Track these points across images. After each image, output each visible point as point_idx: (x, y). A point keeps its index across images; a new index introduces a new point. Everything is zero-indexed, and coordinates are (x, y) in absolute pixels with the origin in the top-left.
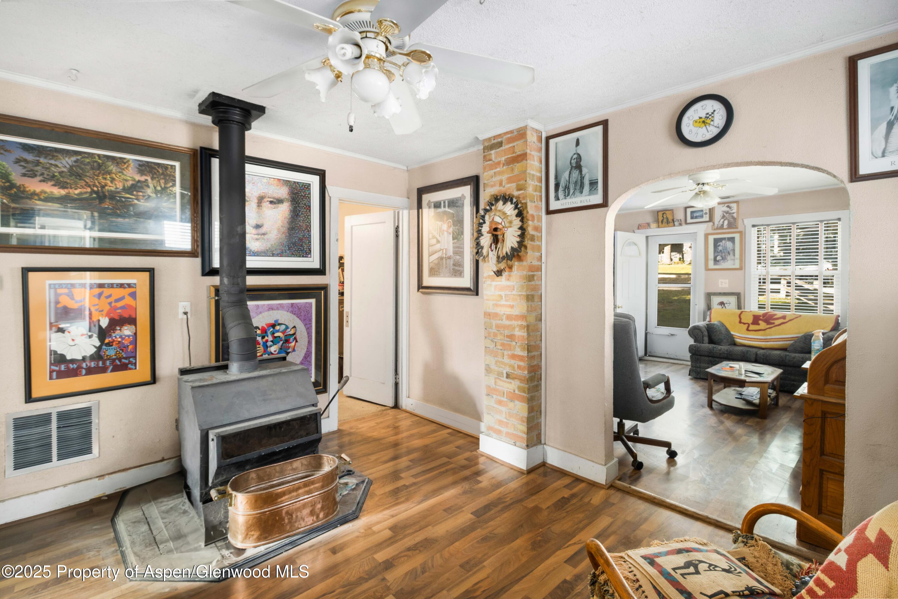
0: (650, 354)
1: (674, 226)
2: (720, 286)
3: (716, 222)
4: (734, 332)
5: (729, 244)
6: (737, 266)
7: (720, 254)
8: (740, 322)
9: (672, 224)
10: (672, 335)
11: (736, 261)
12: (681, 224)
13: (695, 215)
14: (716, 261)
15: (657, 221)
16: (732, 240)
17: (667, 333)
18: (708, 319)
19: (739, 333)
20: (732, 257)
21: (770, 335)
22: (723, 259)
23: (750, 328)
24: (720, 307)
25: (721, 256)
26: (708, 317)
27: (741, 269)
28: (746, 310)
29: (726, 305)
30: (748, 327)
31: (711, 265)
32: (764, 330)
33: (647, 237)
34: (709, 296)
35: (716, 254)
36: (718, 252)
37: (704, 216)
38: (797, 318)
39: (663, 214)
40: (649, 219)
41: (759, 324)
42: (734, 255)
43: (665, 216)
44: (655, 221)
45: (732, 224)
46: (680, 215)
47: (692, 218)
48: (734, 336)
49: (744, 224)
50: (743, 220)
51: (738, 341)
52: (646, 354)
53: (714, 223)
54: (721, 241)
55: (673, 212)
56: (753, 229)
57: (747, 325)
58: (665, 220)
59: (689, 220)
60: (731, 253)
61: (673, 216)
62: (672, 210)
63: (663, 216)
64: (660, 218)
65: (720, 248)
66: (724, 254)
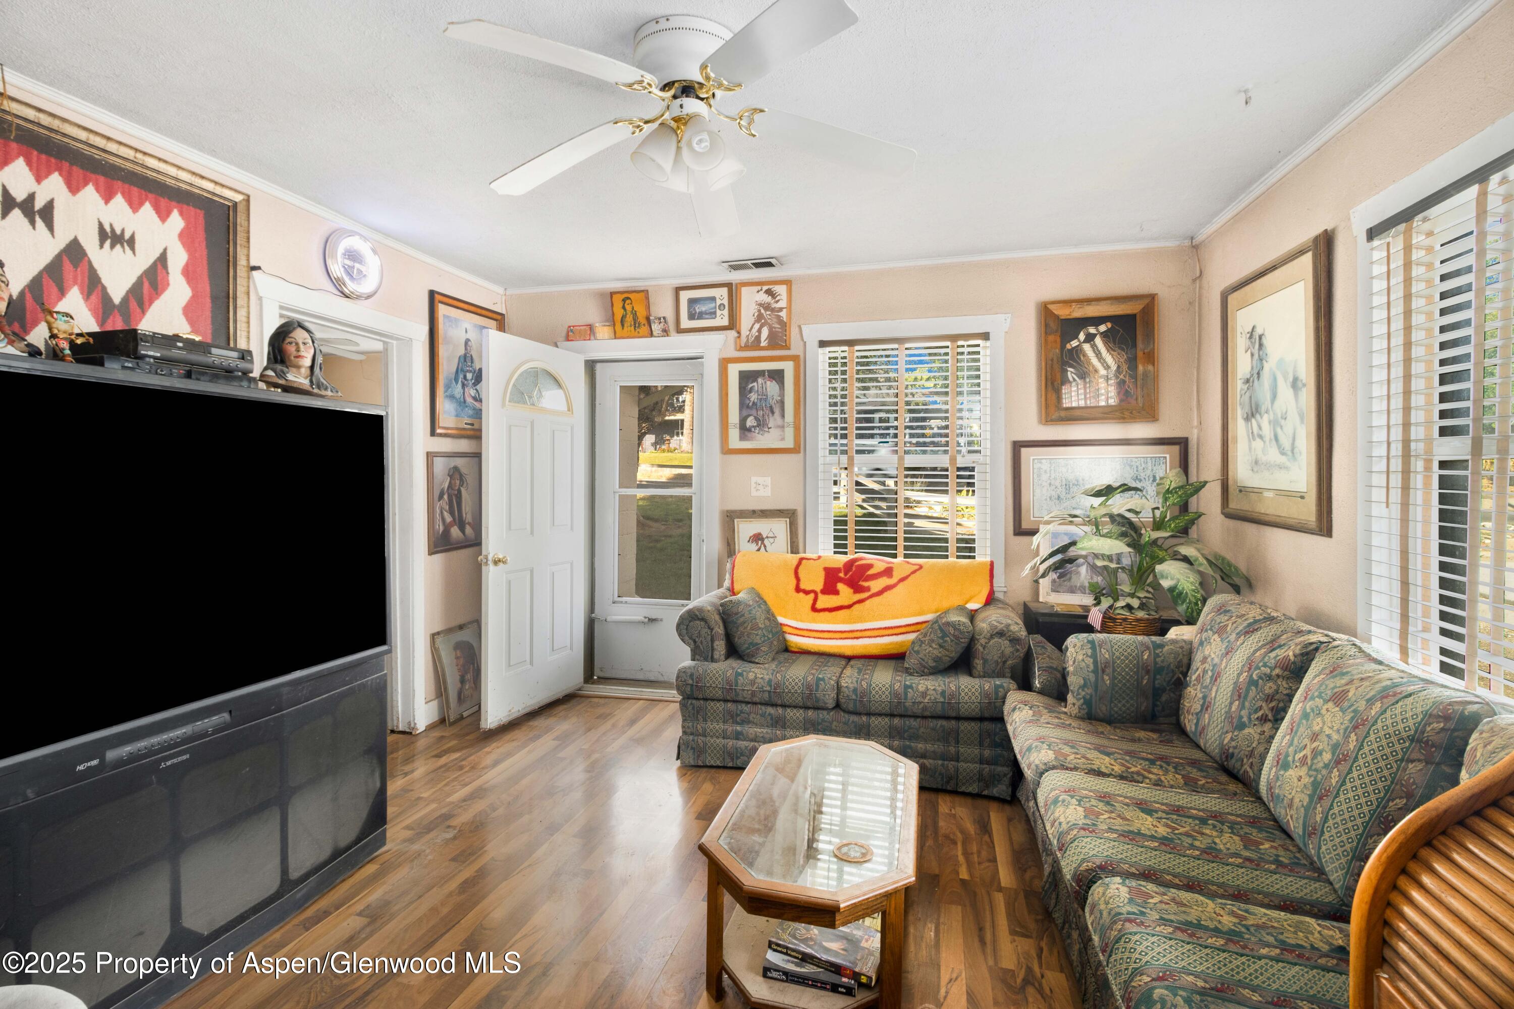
0: (602, 675)
1: (651, 335)
2: (754, 493)
3: (744, 332)
4: (785, 617)
5: (772, 387)
6: (789, 443)
7: (754, 412)
8: (798, 589)
9: (644, 330)
10: (652, 620)
11: (787, 429)
12: (666, 332)
13: (699, 308)
14: (745, 430)
15: (611, 321)
16: (777, 376)
17: (640, 618)
18: (727, 583)
19: (796, 619)
20: (779, 421)
21: (861, 620)
22: (758, 425)
23: (819, 605)
24: (754, 547)
25: (756, 418)
26: (728, 576)
27: (795, 450)
28: (807, 555)
29: (766, 541)
30: (815, 600)
31: (735, 441)
32: (849, 607)
33: (591, 366)
34: (730, 518)
35: (745, 413)
36: (748, 407)
37: (719, 312)
38: (914, 572)
39: (624, 300)
40: (593, 314)
41: (836, 592)
42: (783, 416)
43: (628, 308)
44: (607, 321)
45: (779, 340)
46: (663, 307)
47: (692, 317)
48: (785, 629)
49: (803, 340)
50: (800, 327)
51: (795, 640)
52: (589, 675)
53: (739, 333)
54: (755, 380)
55: (647, 298)
56: (821, 350)
57: (812, 596)
58: (629, 319)
59: (685, 323)
60: (777, 411)
61: (648, 307)
62: (645, 293)
63: (624, 307)
64: (619, 312)
65: (753, 397)
66: (760, 413)
